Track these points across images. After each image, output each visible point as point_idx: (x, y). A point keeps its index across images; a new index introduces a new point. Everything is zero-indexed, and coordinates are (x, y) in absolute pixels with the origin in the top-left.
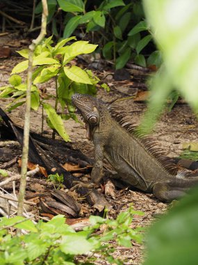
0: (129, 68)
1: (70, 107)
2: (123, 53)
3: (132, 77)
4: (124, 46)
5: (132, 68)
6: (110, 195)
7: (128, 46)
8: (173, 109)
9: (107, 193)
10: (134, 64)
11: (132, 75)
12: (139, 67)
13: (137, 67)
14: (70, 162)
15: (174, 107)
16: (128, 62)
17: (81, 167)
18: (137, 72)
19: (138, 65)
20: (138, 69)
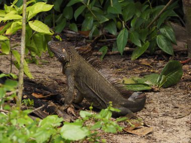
0: (65, 33)
1: (32, 53)
2: (59, 23)
3: (68, 39)
4: (60, 17)
5: (68, 33)
6: (72, 113)
7: (63, 17)
8: (103, 58)
9: (69, 112)
10: (69, 30)
11: (68, 38)
12: (73, 32)
13: (71, 32)
14: (36, 92)
15: (104, 57)
16: (65, 28)
17: (45, 95)
18: (72, 36)
19: (72, 31)
20: (72, 34)
